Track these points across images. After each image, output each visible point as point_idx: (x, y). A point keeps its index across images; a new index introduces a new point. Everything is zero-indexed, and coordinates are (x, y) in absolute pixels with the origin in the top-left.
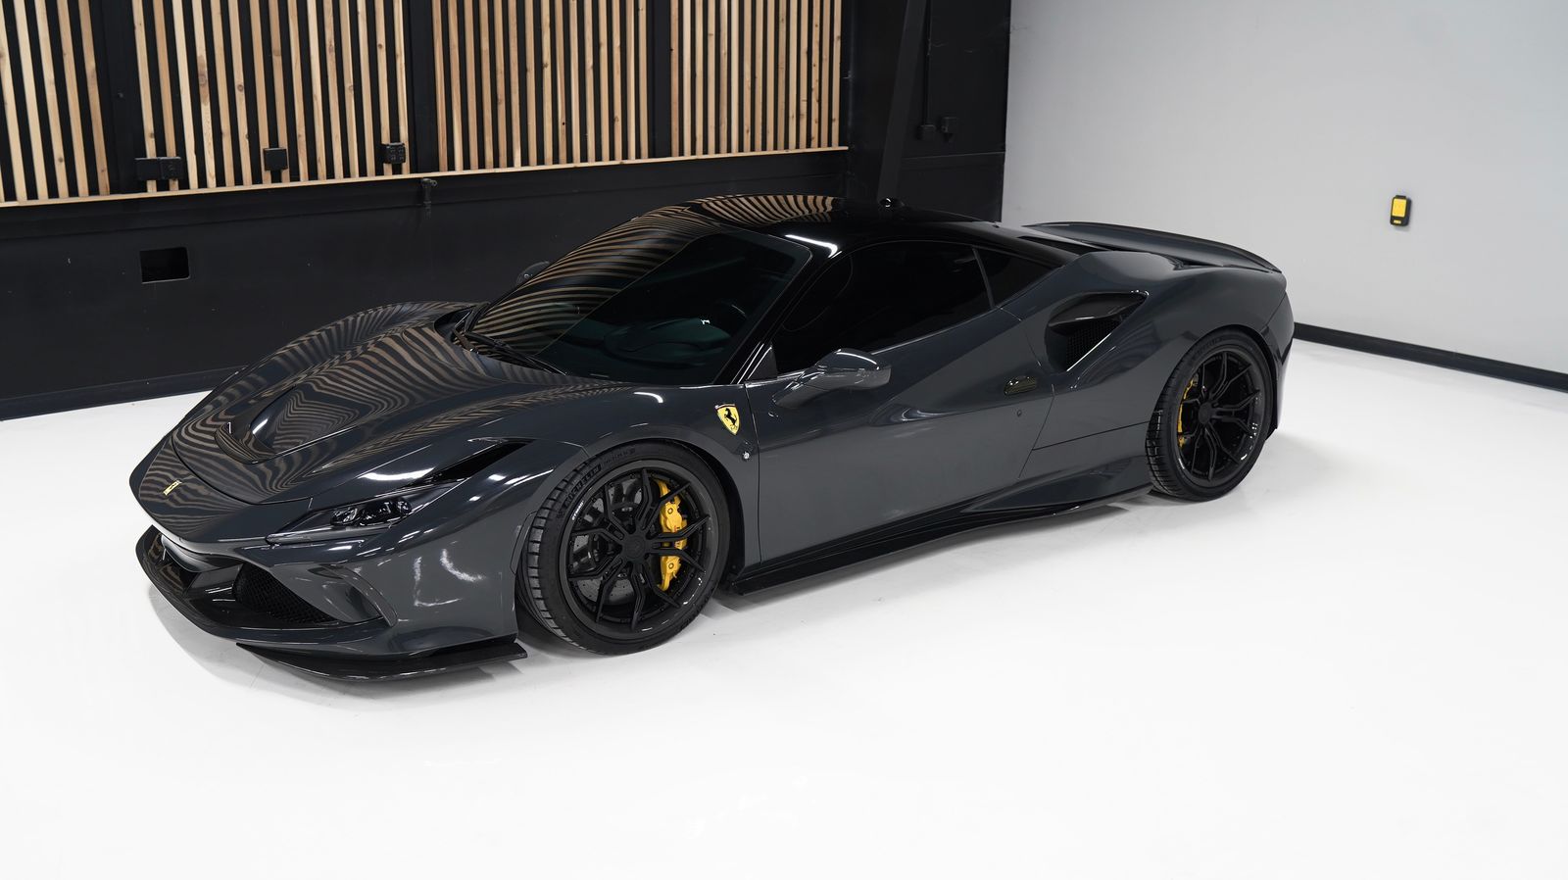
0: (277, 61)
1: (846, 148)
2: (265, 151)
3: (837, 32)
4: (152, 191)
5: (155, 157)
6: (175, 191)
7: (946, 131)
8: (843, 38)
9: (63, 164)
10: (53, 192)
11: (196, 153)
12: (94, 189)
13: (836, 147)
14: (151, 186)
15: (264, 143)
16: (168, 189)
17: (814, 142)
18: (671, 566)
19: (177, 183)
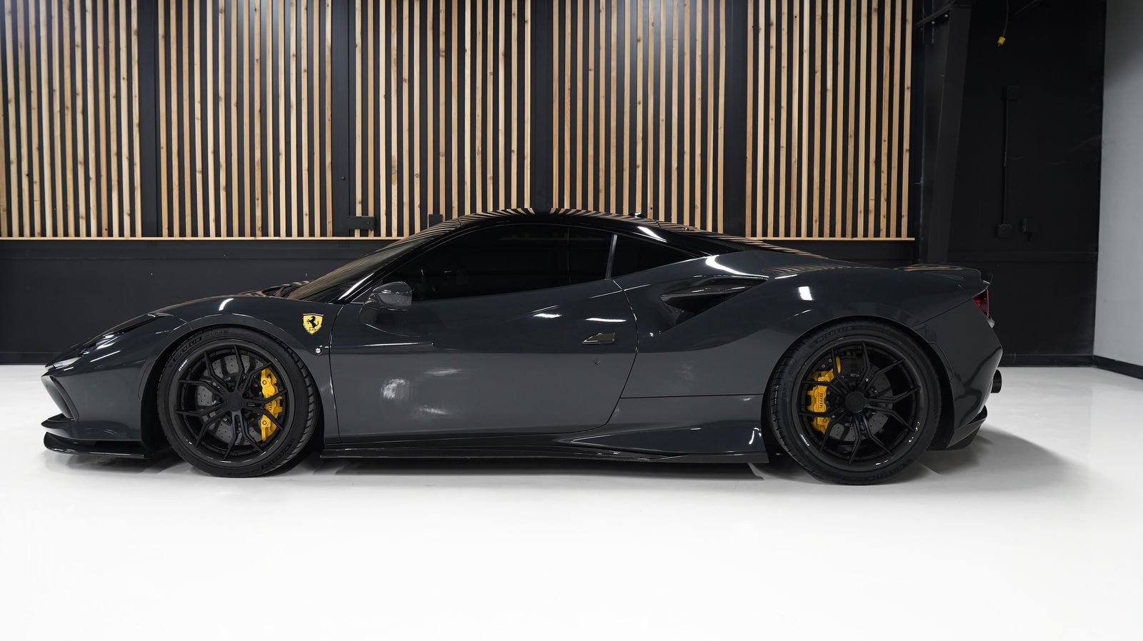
0: (442, 160)
1: (913, 239)
2: (430, 215)
3: (906, 145)
4: (357, 236)
5: (360, 215)
6: (371, 237)
7: (1025, 230)
8: (911, 151)
9: (308, 217)
10: (300, 233)
11: (386, 215)
12: (323, 233)
13: (904, 238)
14: (357, 233)
15: (430, 211)
16: (367, 236)
17: (883, 232)
18: (266, 424)
19: (373, 232)
